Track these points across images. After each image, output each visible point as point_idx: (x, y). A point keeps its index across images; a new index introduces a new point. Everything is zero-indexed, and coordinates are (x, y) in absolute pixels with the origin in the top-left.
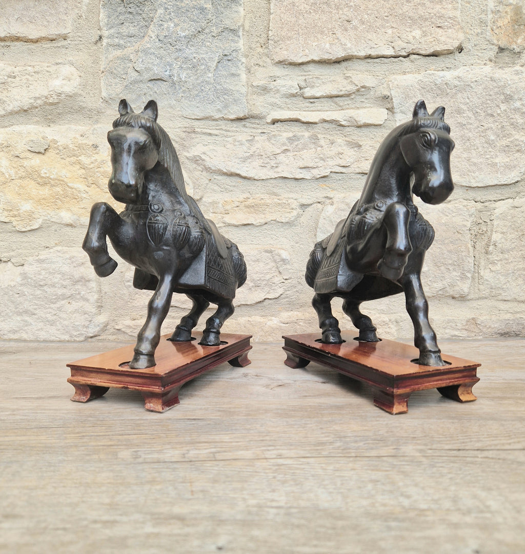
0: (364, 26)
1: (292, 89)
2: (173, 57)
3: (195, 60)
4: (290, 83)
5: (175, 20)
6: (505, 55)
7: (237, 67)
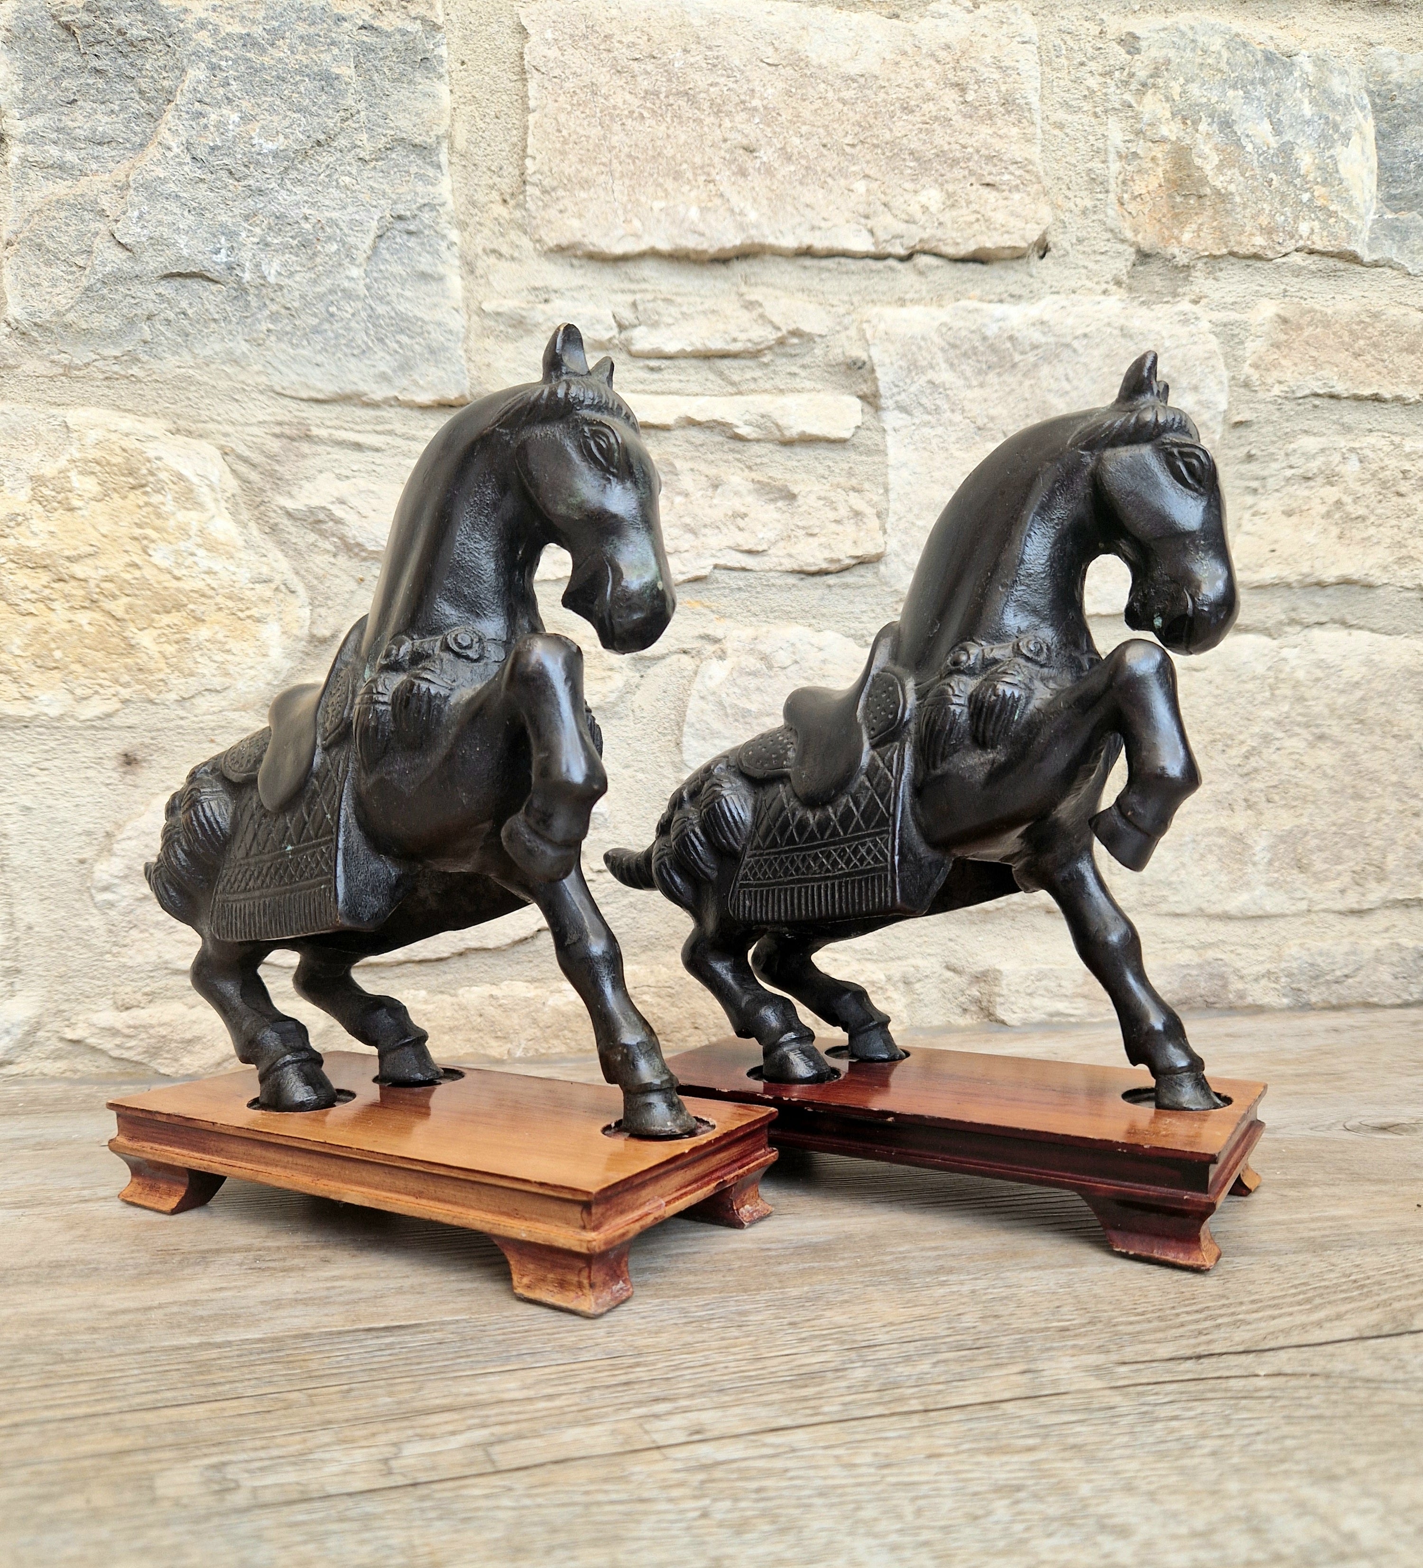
0: (792, 168)
1: (597, 327)
2: (237, 211)
3: (307, 226)
4: (589, 310)
5: (244, 104)
6: (1153, 272)
7: (436, 253)
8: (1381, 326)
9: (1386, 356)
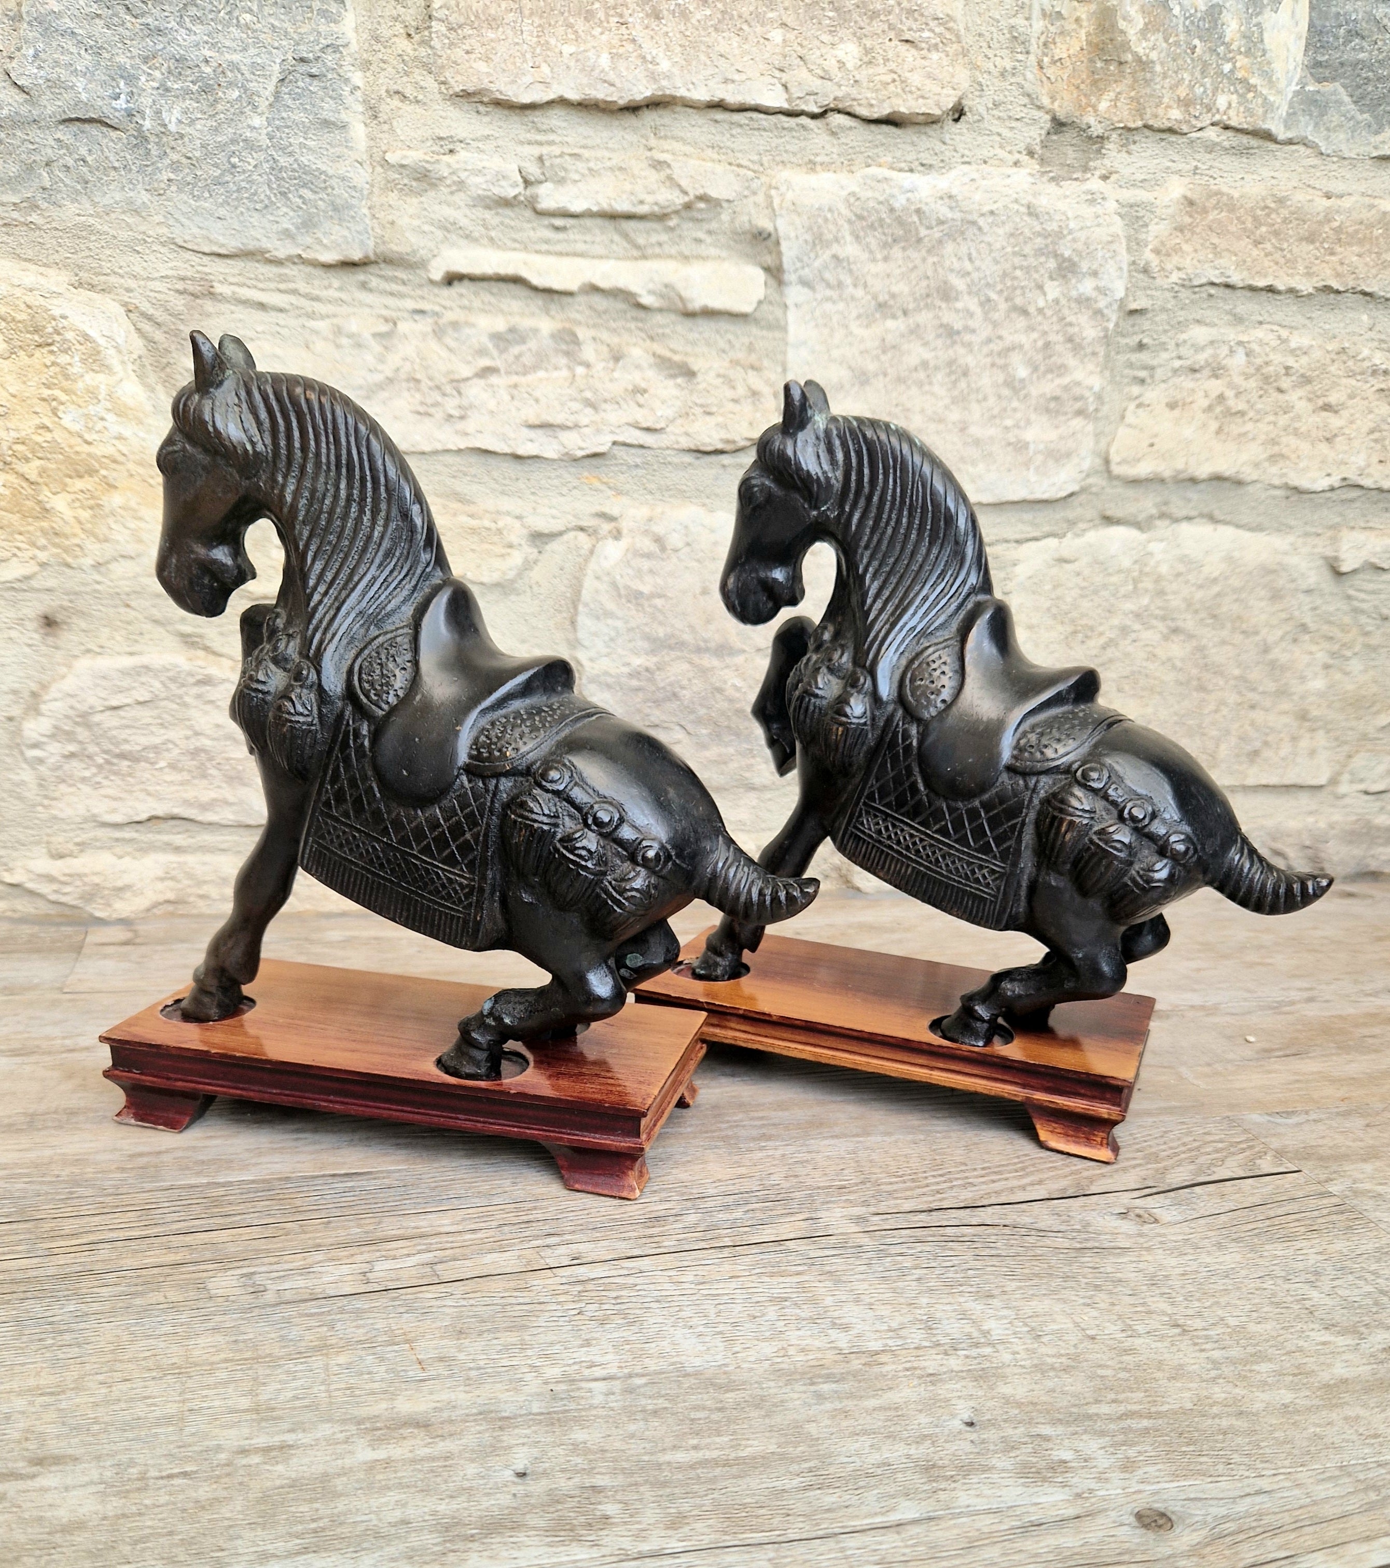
0: (708, 12)
1: (503, 183)
2: (135, 52)
3: (208, 70)
4: (494, 163)
6: (1067, 143)
7: (339, 99)
8: (1284, 212)
9: (1285, 245)
